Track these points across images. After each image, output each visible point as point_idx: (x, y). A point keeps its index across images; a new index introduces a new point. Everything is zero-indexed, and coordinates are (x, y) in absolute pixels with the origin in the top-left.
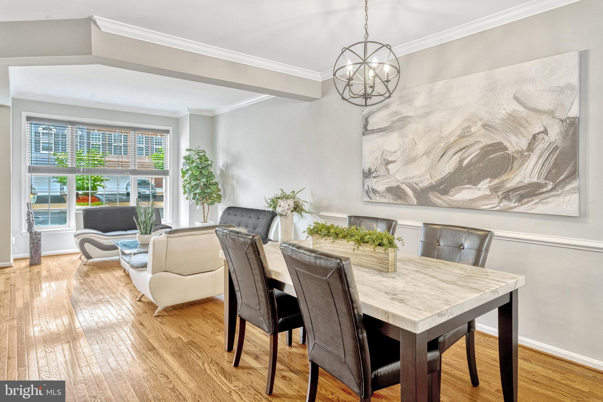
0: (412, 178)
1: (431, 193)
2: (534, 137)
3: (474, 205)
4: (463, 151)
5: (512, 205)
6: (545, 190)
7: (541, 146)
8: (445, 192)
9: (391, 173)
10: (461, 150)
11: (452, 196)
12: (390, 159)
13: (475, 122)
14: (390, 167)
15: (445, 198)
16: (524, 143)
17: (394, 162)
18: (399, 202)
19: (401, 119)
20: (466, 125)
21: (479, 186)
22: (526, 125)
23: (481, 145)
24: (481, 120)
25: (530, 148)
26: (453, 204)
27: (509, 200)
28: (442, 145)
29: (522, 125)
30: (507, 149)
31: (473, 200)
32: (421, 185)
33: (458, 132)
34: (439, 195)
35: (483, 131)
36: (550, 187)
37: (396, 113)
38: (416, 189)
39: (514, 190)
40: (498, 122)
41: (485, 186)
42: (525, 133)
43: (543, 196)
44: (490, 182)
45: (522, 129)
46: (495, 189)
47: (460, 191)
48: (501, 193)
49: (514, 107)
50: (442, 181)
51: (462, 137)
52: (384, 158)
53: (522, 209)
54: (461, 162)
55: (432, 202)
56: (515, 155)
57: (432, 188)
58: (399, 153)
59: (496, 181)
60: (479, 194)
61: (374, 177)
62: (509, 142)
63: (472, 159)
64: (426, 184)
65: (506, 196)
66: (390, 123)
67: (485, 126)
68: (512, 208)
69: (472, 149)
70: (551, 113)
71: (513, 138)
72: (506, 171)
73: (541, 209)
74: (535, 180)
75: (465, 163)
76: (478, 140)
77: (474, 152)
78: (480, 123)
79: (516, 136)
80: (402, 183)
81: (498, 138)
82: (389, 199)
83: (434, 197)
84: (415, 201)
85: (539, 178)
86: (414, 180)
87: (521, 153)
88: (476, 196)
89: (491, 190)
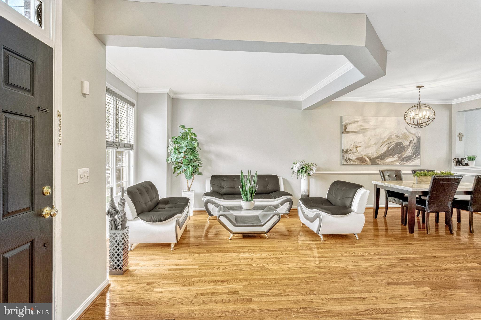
0: (369, 154)
1: (377, 160)
2: (411, 141)
3: (393, 164)
4: (389, 144)
5: (404, 163)
6: (413, 158)
7: (412, 144)
8: (382, 159)
9: (359, 151)
10: (388, 144)
11: (385, 160)
12: (358, 145)
13: (393, 134)
14: (358, 149)
15: (383, 161)
16: (408, 143)
17: (360, 147)
18: (363, 164)
19: (363, 129)
20: (390, 135)
21: (395, 157)
22: (408, 137)
23: (395, 143)
24: (395, 134)
25: (409, 145)
26: (386, 163)
27: (404, 161)
28: (381, 141)
29: (407, 138)
30: (402, 144)
31: (392, 162)
32: (373, 157)
33: (388, 137)
34: (380, 160)
35: (396, 138)
36: (414, 157)
37: (361, 126)
38: (371, 158)
39: (405, 158)
40: (401, 135)
41: (396, 156)
42: (408, 140)
43: (413, 159)
44: (398, 155)
45: (407, 139)
46: (399, 158)
47: (388, 158)
48: (401, 159)
49: (405, 131)
50: (381, 155)
51: (389, 139)
52: (355, 145)
53: (407, 164)
54: (388, 148)
55: (377, 163)
56: (405, 146)
57: (377, 158)
58: (363, 143)
59: (400, 155)
60: (394, 159)
61: (350, 153)
62: (404, 142)
63: (392, 147)
64: (375, 156)
65: (403, 160)
66: (358, 129)
67: (396, 136)
68: (404, 164)
69: (392, 144)
70: (415, 135)
71: (405, 141)
72: (403, 152)
73: (412, 163)
74: (410, 155)
75: (390, 148)
76: (394, 140)
77: (393, 145)
78: (395, 135)
79: (406, 140)
80: (364, 156)
81: (401, 141)
82: (358, 162)
83: (378, 161)
84: (370, 163)
85: (412, 154)
86: (370, 155)
87: (407, 146)
88: (393, 160)
89: (398, 158)
